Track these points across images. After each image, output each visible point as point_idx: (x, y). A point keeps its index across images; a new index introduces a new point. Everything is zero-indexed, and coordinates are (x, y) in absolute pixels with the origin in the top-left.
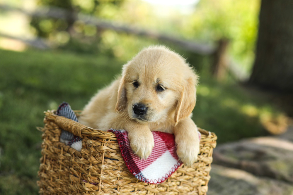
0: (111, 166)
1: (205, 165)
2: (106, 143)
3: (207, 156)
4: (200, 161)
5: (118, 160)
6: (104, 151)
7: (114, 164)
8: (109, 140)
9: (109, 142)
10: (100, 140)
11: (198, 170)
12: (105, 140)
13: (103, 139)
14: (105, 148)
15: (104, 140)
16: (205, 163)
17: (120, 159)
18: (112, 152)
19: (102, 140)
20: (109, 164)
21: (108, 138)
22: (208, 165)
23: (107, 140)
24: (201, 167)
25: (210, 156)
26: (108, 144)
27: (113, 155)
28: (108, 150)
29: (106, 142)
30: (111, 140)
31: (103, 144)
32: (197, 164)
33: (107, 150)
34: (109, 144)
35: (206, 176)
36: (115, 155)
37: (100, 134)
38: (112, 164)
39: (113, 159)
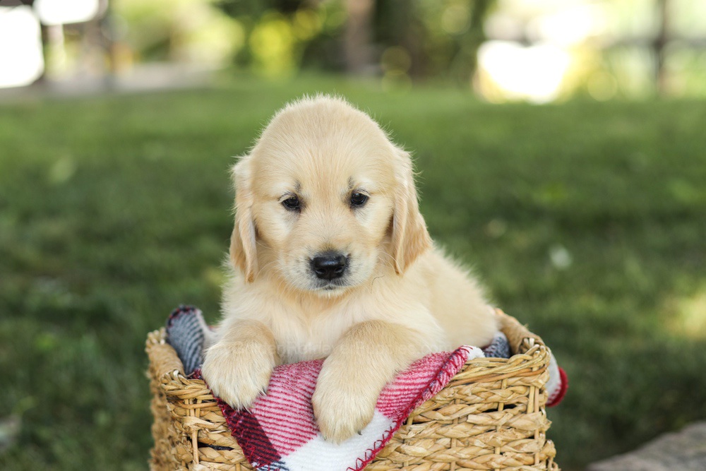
0: (217, 466)
1: (519, 435)
2: (195, 409)
3: (525, 412)
4: (499, 428)
5: (230, 449)
6: (192, 429)
7: (221, 459)
8: (199, 402)
9: (199, 405)
10: (180, 404)
11: (498, 451)
12: (191, 402)
13: (183, 400)
14: (192, 421)
15: (187, 402)
16: (521, 431)
17: (235, 445)
18: (212, 430)
19: (184, 403)
20: (212, 460)
21: (195, 395)
22: (532, 437)
23: (195, 401)
24: (508, 442)
25: (534, 412)
26: (199, 410)
27: (216, 437)
28: (201, 426)
29: (196, 406)
30: (203, 402)
31: (188, 411)
32: (491, 435)
33: (197, 425)
34: (202, 409)
35: (530, 465)
36: (220, 436)
37: (180, 389)
38: (216, 460)
39: (218, 448)
